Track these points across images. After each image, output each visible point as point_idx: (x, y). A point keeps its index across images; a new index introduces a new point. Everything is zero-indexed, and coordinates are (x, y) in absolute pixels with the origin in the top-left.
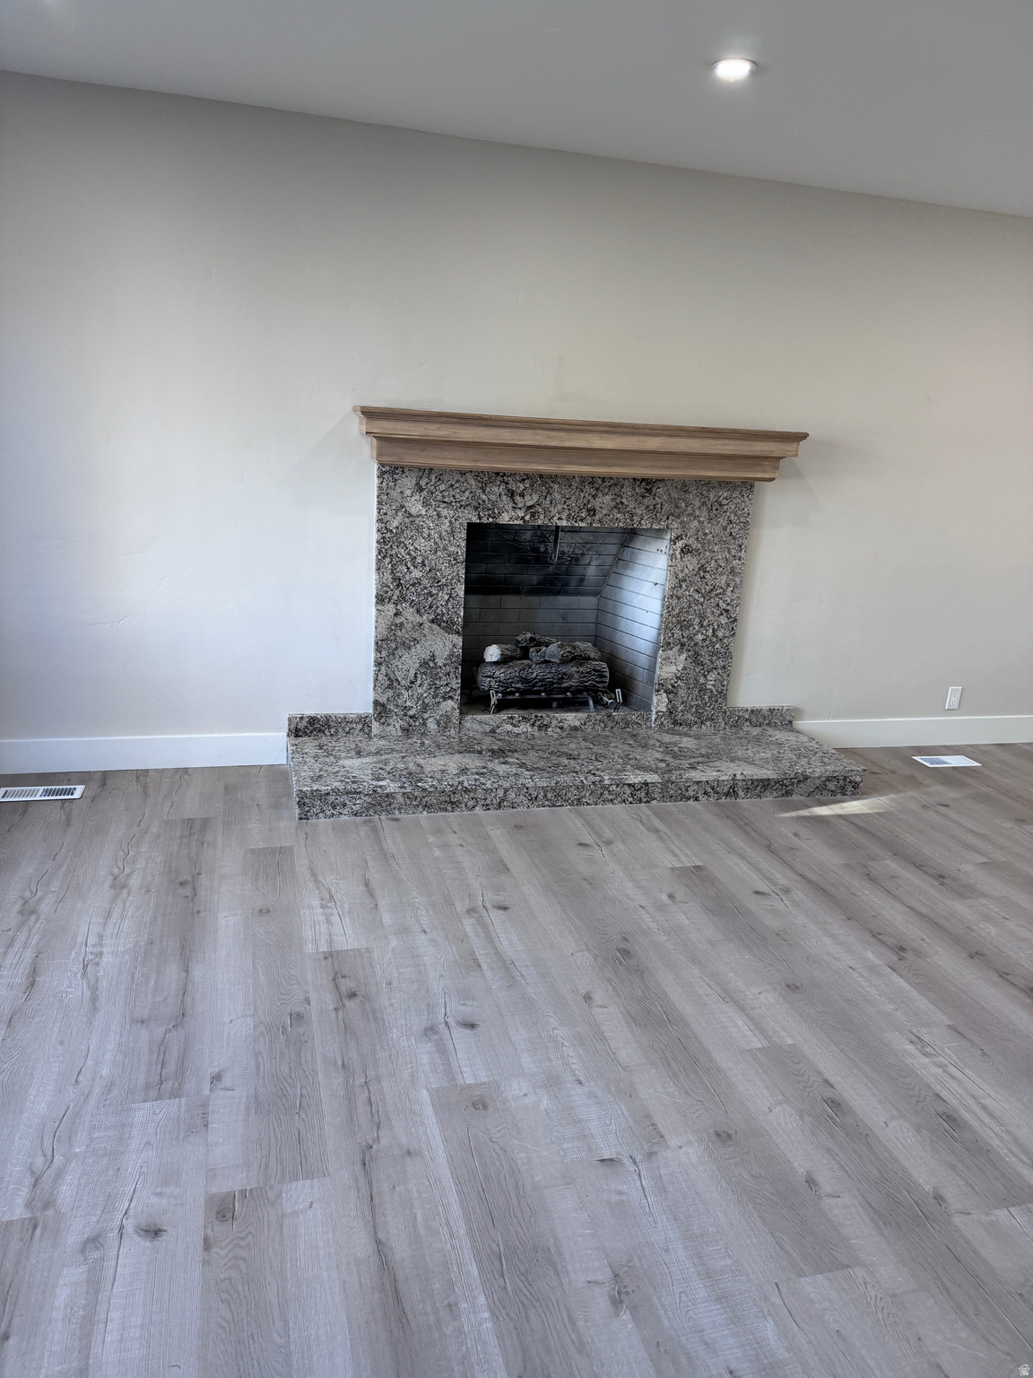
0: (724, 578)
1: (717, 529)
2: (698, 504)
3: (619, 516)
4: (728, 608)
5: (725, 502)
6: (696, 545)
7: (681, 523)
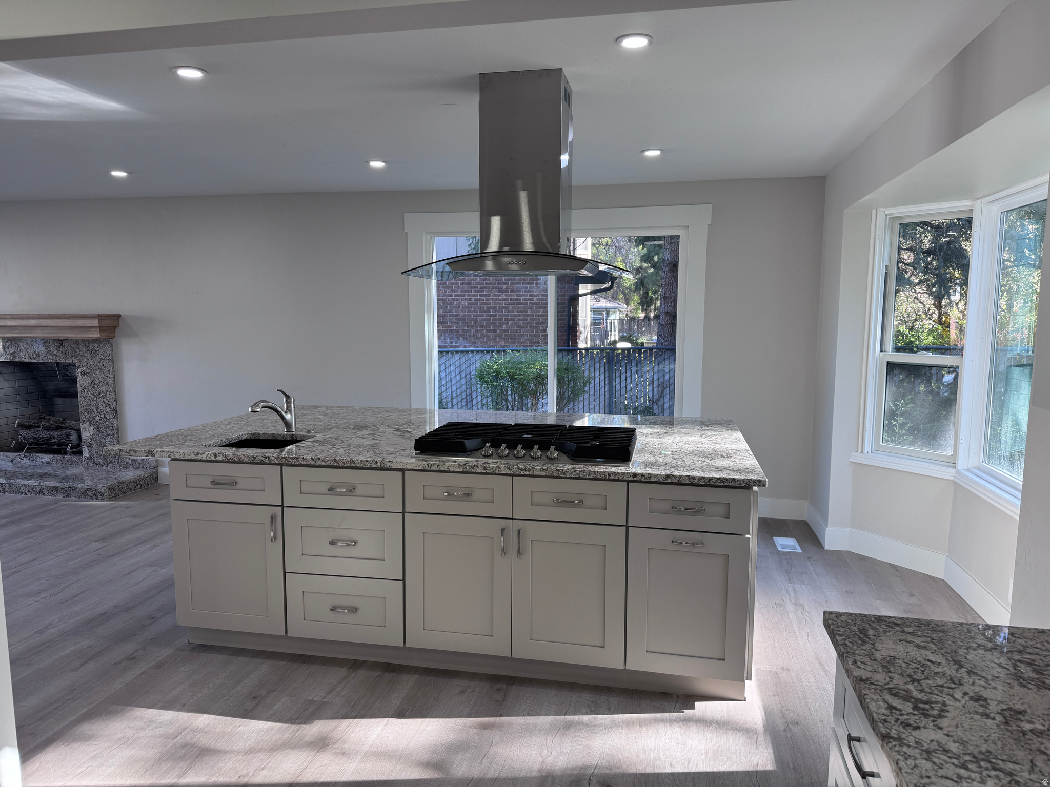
0: (104, 387)
1: (96, 363)
2: (85, 351)
3: (50, 357)
4: (109, 403)
5: (97, 349)
6: (88, 371)
7: (79, 360)
